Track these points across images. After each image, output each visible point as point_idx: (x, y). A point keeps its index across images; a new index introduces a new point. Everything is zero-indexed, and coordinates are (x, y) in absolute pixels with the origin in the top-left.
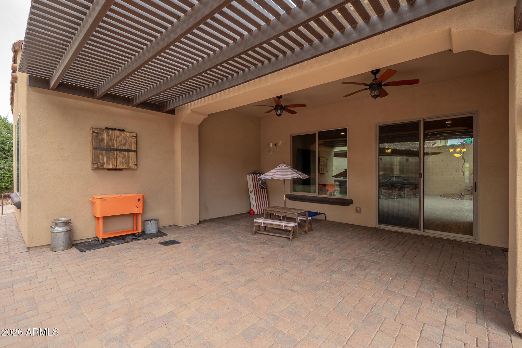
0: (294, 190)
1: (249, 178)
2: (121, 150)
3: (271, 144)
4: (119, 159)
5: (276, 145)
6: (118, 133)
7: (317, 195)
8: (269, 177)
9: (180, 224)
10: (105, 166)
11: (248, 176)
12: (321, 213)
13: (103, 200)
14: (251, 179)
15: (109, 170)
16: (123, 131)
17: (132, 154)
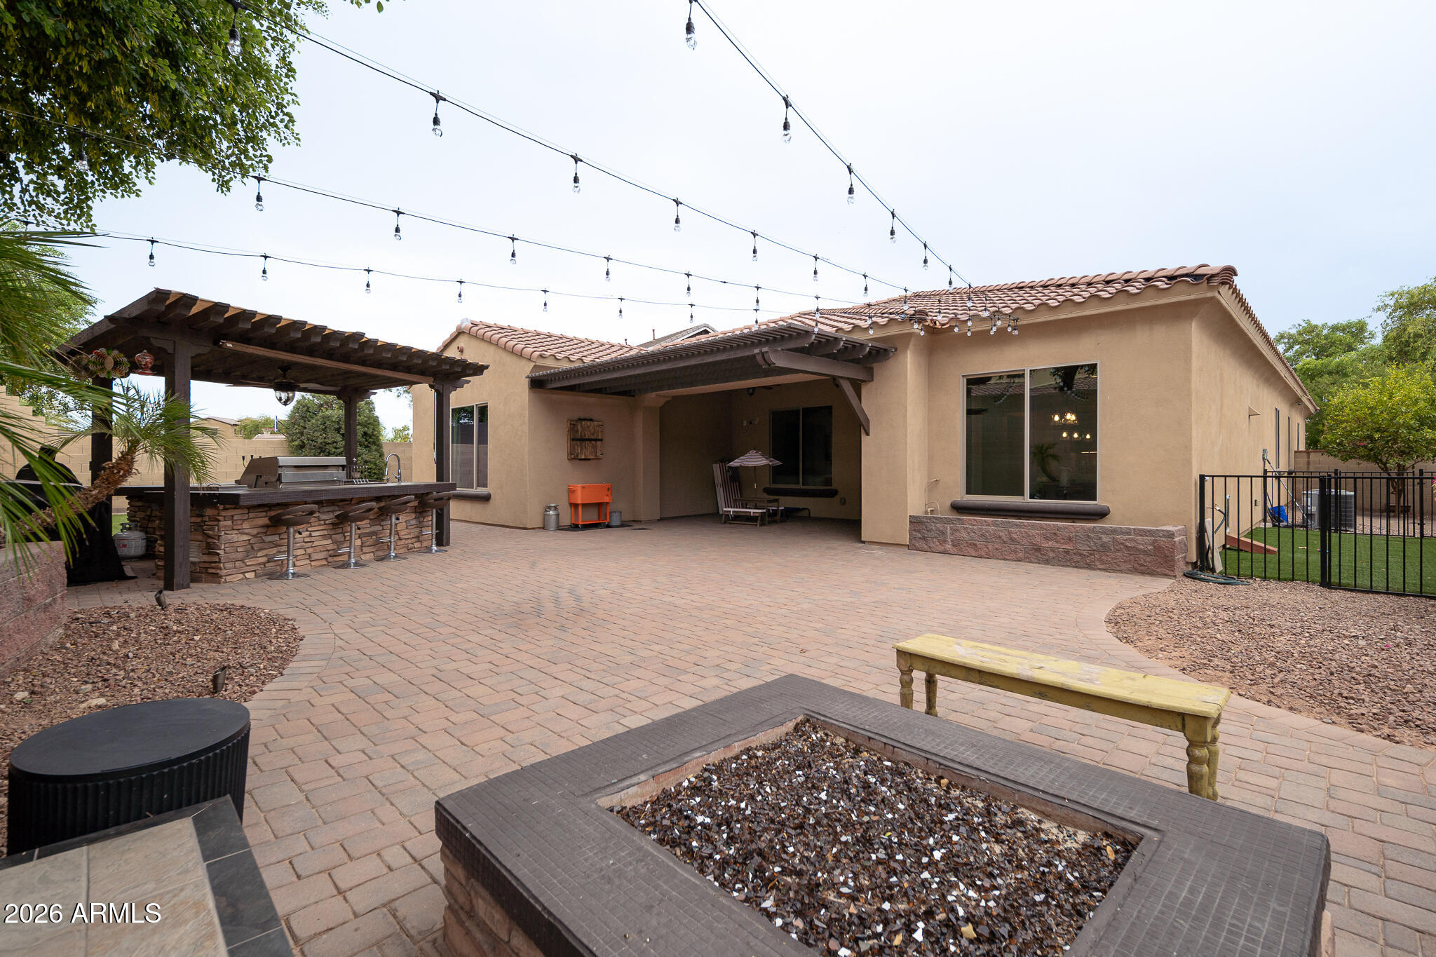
0: (774, 482)
1: (716, 468)
2: (590, 440)
3: (745, 422)
4: (590, 449)
5: (751, 423)
6: (588, 423)
7: (801, 486)
8: (738, 464)
9: (642, 518)
10: (579, 457)
11: (714, 465)
12: (804, 509)
13: (583, 487)
14: (718, 469)
15: (581, 460)
16: (591, 420)
17: (599, 443)
